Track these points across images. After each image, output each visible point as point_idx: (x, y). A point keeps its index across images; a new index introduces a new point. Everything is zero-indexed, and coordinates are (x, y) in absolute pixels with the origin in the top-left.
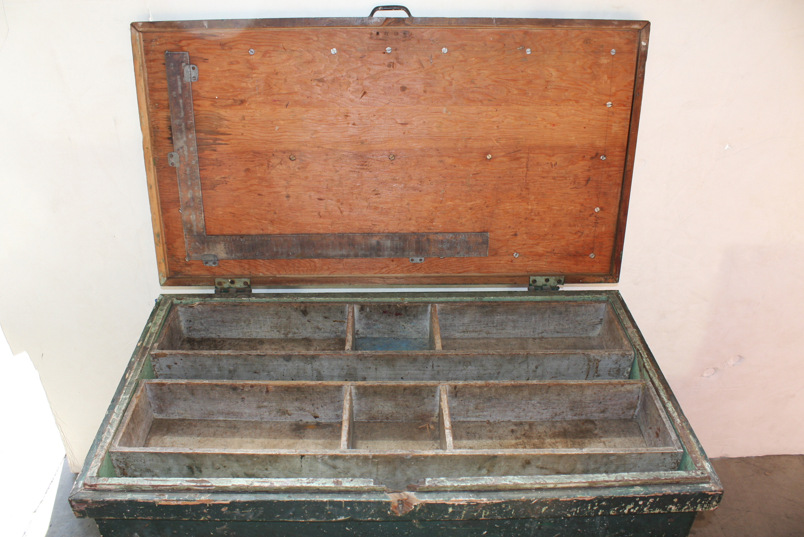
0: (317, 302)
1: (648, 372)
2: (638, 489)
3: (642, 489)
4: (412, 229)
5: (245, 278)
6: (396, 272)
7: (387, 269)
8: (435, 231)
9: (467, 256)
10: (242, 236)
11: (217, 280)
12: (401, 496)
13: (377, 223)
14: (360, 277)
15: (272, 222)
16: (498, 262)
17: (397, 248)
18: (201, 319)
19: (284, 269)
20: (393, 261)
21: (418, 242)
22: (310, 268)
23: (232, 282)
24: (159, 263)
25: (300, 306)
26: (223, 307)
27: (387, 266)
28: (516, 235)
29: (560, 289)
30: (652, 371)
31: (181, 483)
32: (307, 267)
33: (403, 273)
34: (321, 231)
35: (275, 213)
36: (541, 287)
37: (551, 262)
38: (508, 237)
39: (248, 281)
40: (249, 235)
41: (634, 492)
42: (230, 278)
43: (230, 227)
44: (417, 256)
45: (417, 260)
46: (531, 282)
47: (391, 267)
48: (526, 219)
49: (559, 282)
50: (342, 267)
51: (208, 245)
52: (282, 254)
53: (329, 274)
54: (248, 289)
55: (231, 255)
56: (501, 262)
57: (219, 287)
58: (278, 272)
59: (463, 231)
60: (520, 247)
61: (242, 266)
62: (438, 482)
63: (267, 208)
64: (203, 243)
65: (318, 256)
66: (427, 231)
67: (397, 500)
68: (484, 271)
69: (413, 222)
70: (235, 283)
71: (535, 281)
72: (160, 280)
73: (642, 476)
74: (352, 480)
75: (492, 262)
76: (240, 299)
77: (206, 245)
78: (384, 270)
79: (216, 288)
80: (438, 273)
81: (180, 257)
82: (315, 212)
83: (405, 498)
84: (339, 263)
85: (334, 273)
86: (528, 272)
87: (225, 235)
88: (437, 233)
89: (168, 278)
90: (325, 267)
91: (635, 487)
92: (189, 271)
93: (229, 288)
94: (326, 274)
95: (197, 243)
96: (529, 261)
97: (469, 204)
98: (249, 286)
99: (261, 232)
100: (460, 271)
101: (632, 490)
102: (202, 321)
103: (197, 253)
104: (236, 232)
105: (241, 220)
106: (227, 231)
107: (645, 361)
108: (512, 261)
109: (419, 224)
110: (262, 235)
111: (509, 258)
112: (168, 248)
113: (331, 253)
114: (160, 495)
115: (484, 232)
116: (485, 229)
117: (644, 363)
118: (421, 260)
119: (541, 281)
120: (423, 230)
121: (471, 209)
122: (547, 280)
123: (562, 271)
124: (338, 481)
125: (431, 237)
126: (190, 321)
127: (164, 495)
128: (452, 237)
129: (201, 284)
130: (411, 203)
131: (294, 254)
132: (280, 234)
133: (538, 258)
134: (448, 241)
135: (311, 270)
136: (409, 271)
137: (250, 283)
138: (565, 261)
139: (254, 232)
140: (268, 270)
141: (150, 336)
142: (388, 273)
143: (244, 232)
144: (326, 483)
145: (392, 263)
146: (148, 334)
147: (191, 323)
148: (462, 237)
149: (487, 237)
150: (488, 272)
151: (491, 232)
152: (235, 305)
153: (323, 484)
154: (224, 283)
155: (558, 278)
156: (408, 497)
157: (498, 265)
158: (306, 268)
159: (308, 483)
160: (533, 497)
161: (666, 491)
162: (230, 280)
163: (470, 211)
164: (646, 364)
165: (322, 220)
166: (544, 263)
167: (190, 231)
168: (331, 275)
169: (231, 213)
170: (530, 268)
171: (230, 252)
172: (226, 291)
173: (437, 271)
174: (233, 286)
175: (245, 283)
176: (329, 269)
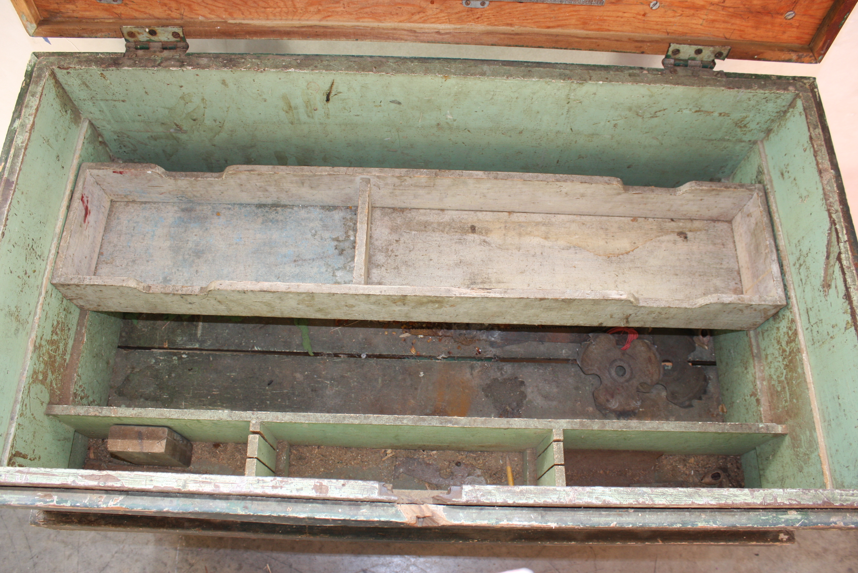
1: (844, 274)
2: (793, 515)
3: (799, 517)
5: (174, 25)
6: (438, 20)
7: (422, 15)
11: (127, 28)
12: (421, 510)
14: (373, 28)
16: (620, 14)
19: (240, 10)
20: (432, 2)
22: (285, 9)
23: (153, 33)
27: (422, 10)
29: (716, 69)
30: (851, 272)
31: (74, 481)
32: (279, 7)
33: (450, 22)
36: (685, 64)
37: (713, 21)
39: (179, 31)
41: (787, 520)
42: (148, 27)
45: (476, 2)
46: (670, 53)
47: (429, 12)
49: (719, 56)
50: (342, 9)
53: (320, 20)
54: (182, 44)
56: (625, 15)
57: (131, 40)
58: (231, 14)
61: (165, 5)
62: (483, 495)
67: (415, 515)
68: (593, 27)
70: (158, 35)
71: (677, 51)
73: (805, 497)
74: (343, 485)
75: (609, 14)
78: (416, 17)
79: (127, 41)
80: (511, 25)
83: (428, 514)
85: (329, 19)
86: (668, 33)
89: (40, 24)
90: (312, 9)
91: (789, 512)
92: (73, 11)
93: (149, 41)
94: (314, 21)
96: (674, 17)
98: (183, 39)
100: (551, 24)
101: (784, 517)
107: (843, 250)
108: (644, 15)
111: (642, 8)
114: (45, 496)
117: (840, 253)
118: (483, 4)
119: (687, 51)
122: (699, 52)
123: (727, 36)
124: (321, 485)
127: (51, 496)
129: (99, 35)
133: (692, 12)
135: (287, 13)
136: (460, 20)
137: (183, 34)
138: (738, 21)
140: (212, 11)
141: (16, 156)
142: (424, 22)
144: (302, 489)
145: (431, 5)
146: (12, 151)
150: (599, 30)
153: (298, 490)
155: (718, 49)
156: (433, 512)
157: (619, 19)
158: (278, 10)
159: (274, 487)
160: (628, 524)
161: (835, 523)
162: (147, 30)
164: (843, 256)
166: (701, 21)
168: (324, 23)
170: (674, 28)
172: (145, 47)
173: (509, 22)
174: (153, 38)
175: (175, 35)
176: (319, 11)
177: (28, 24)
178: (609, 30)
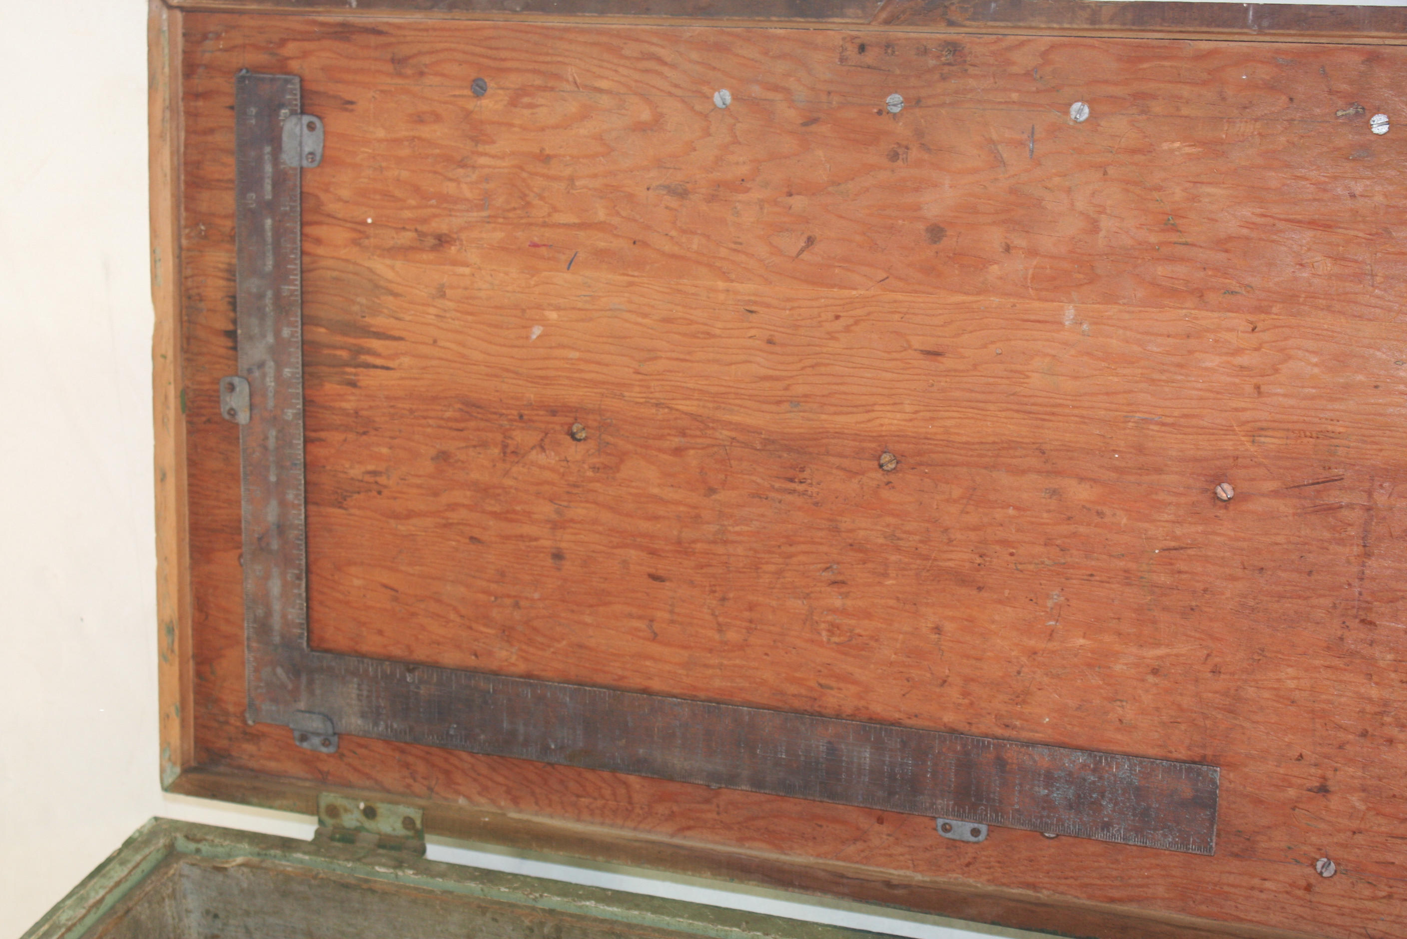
0: (596, 919)
4: (949, 718)
5: (411, 804)
6: (890, 860)
7: (860, 845)
8: (1025, 735)
9: (1135, 841)
10: (411, 666)
11: (329, 799)
13: (832, 683)
15: (507, 633)
16: (1256, 881)
17: (892, 777)
18: (247, 913)
19: (533, 794)
20: (880, 821)
21: (965, 765)
22: (612, 804)
23: (370, 813)
24: (164, 718)
25: (542, 924)
26: (310, 886)
27: (861, 836)
28: (1323, 790)
32: (603, 797)
33: (915, 868)
34: (656, 685)
35: (517, 606)
38: (1292, 793)
39: (417, 817)
40: (434, 666)
42: (365, 800)
43: (380, 632)
44: (961, 816)
45: (962, 829)
47: (876, 842)
48: (1364, 734)
50: (714, 815)
51: (311, 682)
52: (526, 743)
53: (673, 835)
54: (414, 843)
55: (376, 724)
56: (1268, 885)
57: (330, 821)
58: (516, 802)
59: (1128, 750)
60: (1341, 838)
61: (407, 765)
63: (493, 587)
64: (295, 671)
65: (639, 766)
66: (999, 731)
68: (1204, 908)
69: (953, 693)
70: (378, 818)
72: (162, 771)
75: (1231, 879)
76: (369, 868)
77: (304, 679)
78: (851, 849)
79: (321, 822)
80: (1033, 886)
81: (231, 709)
82: (640, 618)
84: (707, 801)
85: (689, 833)
87: (362, 656)
88: (1032, 744)
89: (187, 770)
90: (661, 809)
92: (252, 756)
93: (358, 830)
94: (661, 835)
95: (279, 671)
96: (1374, 898)
97: (1152, 653)
98: (419, 835)
99: (472, 661)
100: (1116, 894)
102: (251, 922)
103: (274, 700)
104: (397, 651)
105: (413, 614)
106: (372, 643)
108: (1308, 888)
109: (972, 704)
110: (472, 672)
111: (1300, 872)
112: (199, 674)
113: (678, 761)
115: (1203, 761)
116: (1209, 752)
118: (975, 832)
120: (987, 725)
121: (1155, 672)
125: (1012, 754)
126: (216, 916)
128: (1084, 766)
129: (278, 803)
130: (949, 626)
131: (562, 748)
132: (529, 676)
134: (1070, 778)
135: (615, 812)
136: (933, 865)
137: (422, 823)
139: (450, 657)
143: (421, 653)
145: (877, 827)
147: (219, 924)
148: (1121, 770)
149: (1213, 782)
150: (1217, 916)
151: (1231, 766)
152: (346, 886)
154: (346, 810)
157: (1256, 893)
158: (600, 803)
162: (362, 806)
163: (1151, 679)
165: (655, 649)
167: (263, 628)
168: (678, 841)
169: (386, 586)
170: (1381, 926)
171: (373, 714)
172: (348, 838)
173: (1031, 880)
174: (369, 824)
175: (408, 822)
176: (672, 816)
177: (168, 766)
178: (1241, 920)
